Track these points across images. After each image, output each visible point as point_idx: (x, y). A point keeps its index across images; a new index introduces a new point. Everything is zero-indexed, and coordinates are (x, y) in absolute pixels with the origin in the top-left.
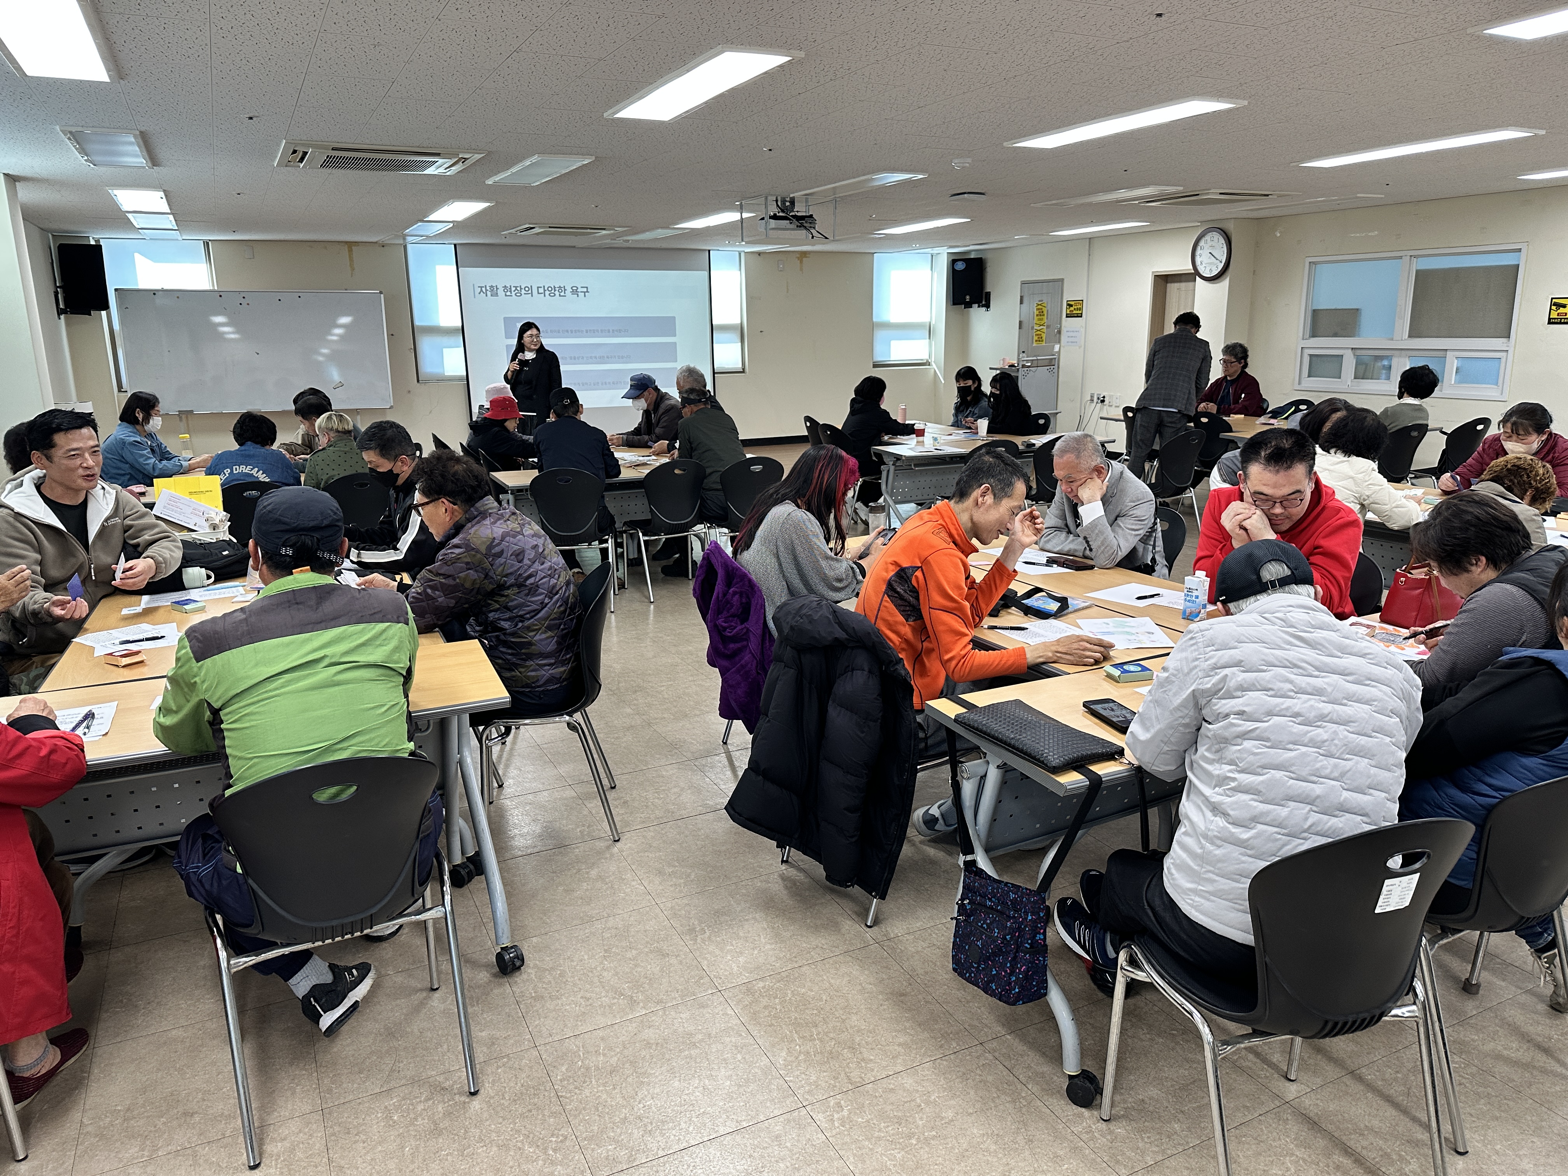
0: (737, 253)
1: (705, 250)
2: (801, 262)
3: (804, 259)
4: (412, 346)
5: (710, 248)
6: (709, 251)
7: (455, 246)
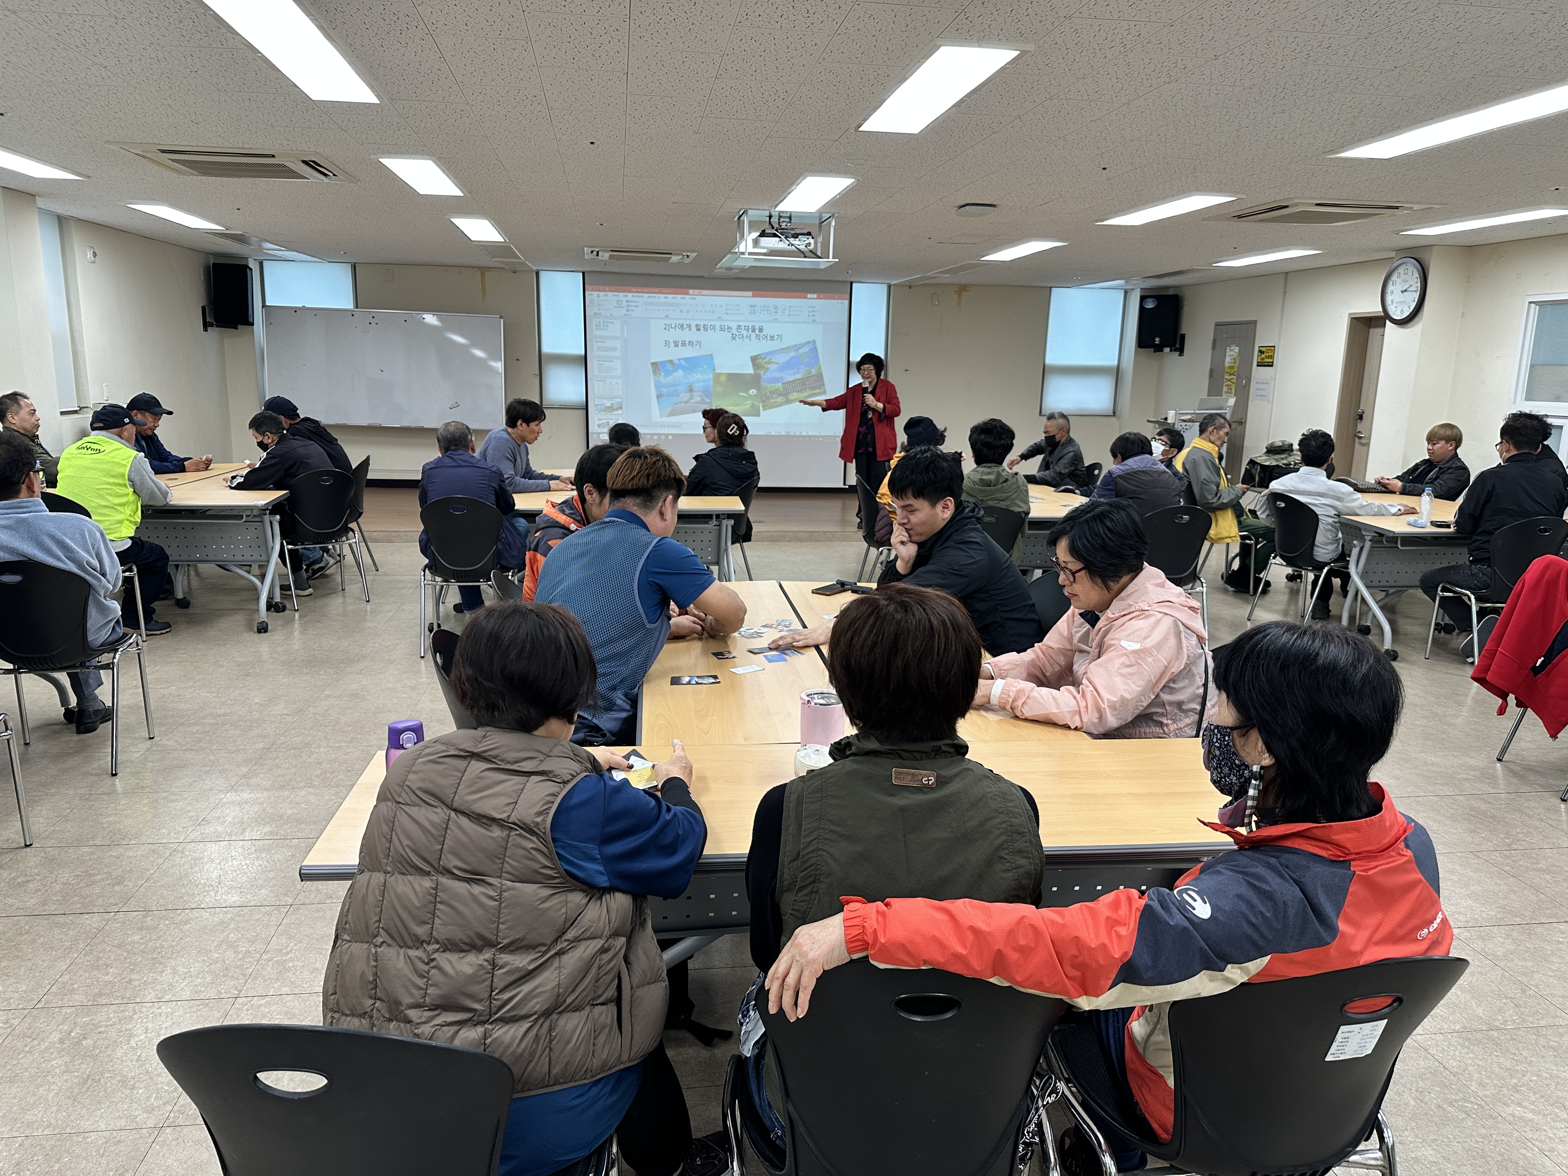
0: (885, 287)
1: (845, 282)
2: (960, 296)
3: (964, 293)
4: (537, 372)
5: (852, 280)
6: (852, 283)
7: (584, 273)
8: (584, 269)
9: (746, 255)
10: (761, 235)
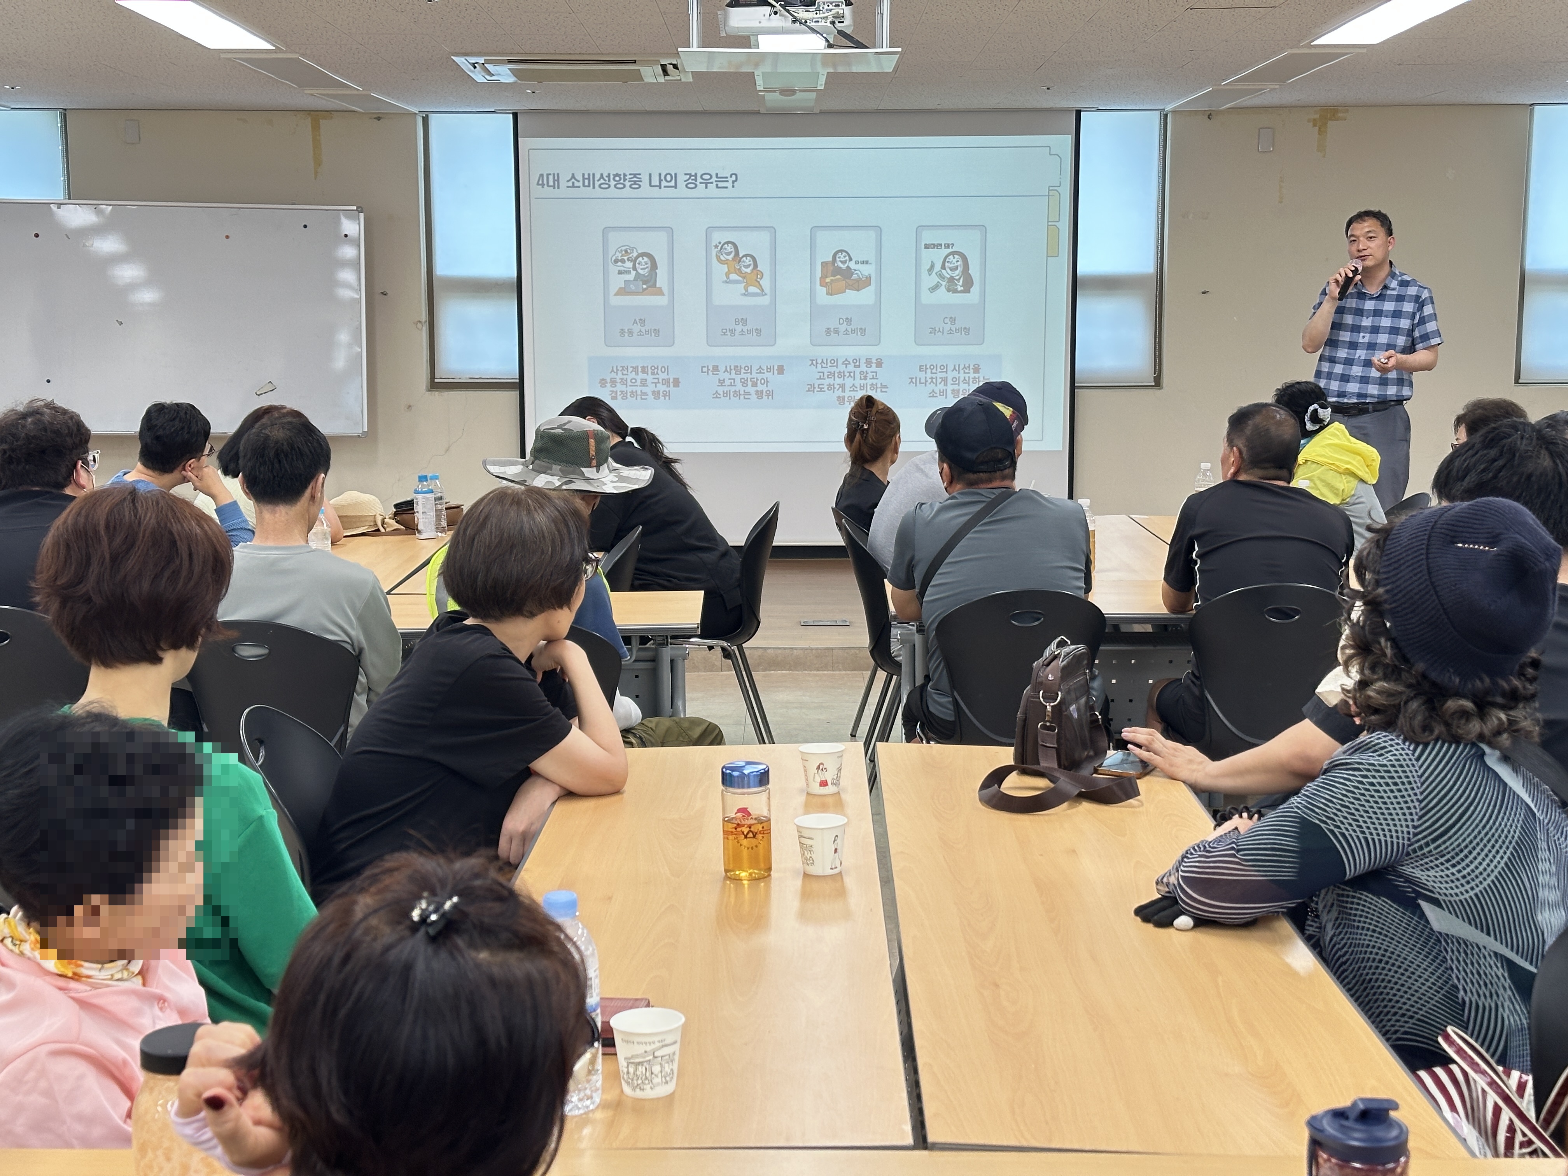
0: (1155, 118)
1: (1068, 110)
2: (1322, 132)
3: (1330, 123)
4: (424, 316)
5: (1078, 106)
6: (1078, 113)
7: (515, 115)
8: (516, 107)
9: (695, 48)
10: (730, 5)
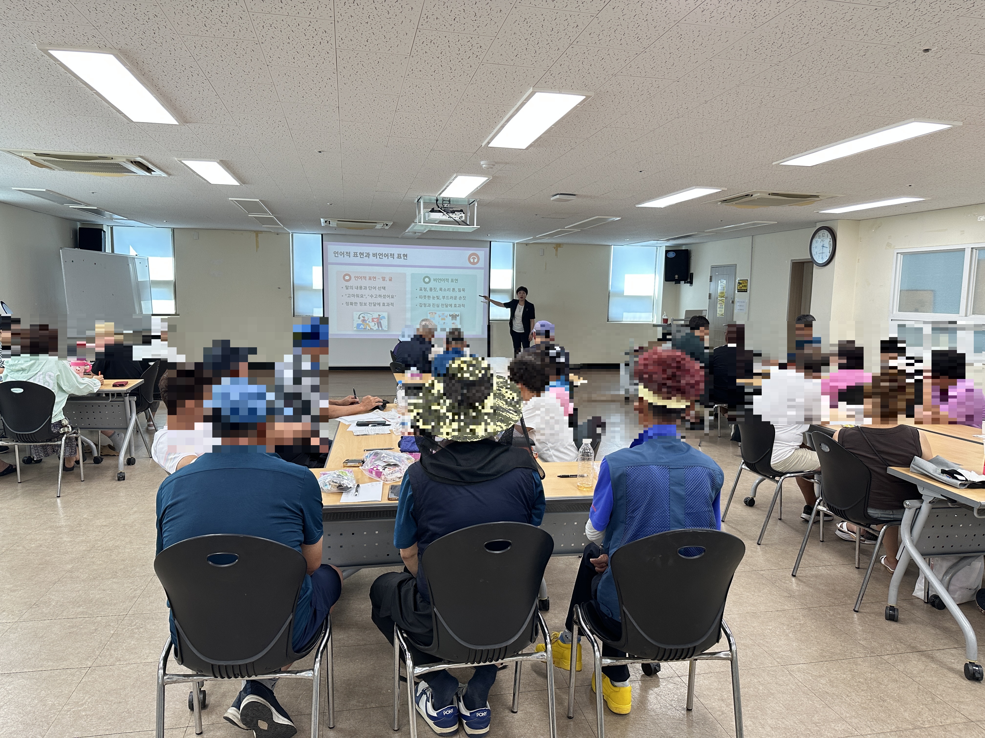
1: (488, 241)
2: (557, 250)
3: (559, 248)
4: (292, 296)
5: (491, 240)
7: (322, 235)
8: (322, 233)
9: (422, 223)
10: (431, 211)
